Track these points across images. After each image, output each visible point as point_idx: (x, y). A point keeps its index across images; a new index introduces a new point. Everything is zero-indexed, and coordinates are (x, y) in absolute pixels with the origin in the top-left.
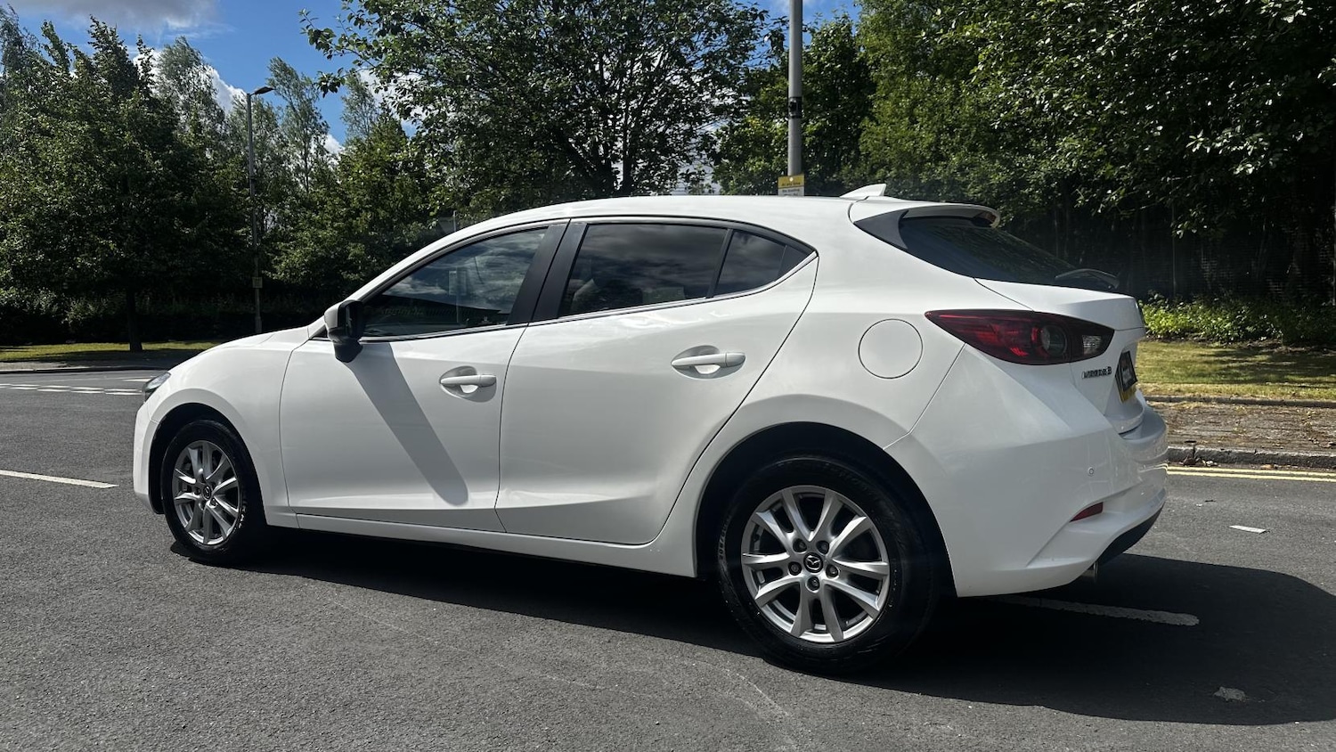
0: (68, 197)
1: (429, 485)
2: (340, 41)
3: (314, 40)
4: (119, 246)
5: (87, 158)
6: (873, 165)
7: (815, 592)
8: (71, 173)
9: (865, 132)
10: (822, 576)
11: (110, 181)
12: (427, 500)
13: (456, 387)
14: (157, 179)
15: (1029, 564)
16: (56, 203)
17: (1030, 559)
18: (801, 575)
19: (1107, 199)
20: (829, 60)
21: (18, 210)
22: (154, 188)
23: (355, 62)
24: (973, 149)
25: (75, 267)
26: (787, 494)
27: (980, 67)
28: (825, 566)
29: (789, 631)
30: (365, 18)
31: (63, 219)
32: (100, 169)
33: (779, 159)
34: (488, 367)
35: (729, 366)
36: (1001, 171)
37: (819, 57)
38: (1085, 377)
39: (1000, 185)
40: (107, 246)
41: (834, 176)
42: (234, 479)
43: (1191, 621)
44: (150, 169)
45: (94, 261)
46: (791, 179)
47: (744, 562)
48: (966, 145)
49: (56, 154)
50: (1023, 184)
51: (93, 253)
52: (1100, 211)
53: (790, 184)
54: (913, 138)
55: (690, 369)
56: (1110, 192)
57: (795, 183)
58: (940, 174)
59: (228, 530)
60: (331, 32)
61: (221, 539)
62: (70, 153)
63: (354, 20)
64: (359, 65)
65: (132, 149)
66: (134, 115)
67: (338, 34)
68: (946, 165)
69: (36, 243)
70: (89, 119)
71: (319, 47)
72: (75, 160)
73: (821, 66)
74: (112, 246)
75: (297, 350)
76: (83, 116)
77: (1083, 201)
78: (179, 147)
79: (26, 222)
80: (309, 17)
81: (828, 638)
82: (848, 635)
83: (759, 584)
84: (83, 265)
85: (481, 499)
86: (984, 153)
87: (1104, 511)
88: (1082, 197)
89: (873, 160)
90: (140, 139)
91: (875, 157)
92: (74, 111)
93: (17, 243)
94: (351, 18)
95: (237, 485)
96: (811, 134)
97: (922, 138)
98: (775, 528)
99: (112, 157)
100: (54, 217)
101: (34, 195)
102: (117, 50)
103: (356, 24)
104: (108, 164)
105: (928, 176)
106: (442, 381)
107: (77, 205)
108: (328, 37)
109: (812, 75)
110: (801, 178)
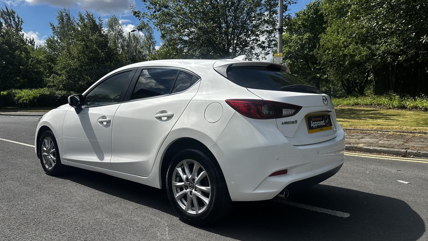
0: (78, 64)
1: (95, 154)
2: (143, 14)
3: (134, 14)
4: (91, 79)
5: (83, 52)
6: (325, 49)
7: (191, 196)
8: (79, 57)
9: (322, 38)
10: (193, 191)
11: (90, 59)
12: (94, 158)
13: (101, 122)
14: (102, 58)
15: (253, 191)
16: (74, 66)
17: (254, 189)
18: (188, 190)
19: (399, 59)
20: (311, 14)
21: (64, 68)
22: (101, 61)
23: (148, 21)
24: (357, 43)
25: (79, 84)
26: (184, 162)
27: (349, 14)
28: (194, 188)
29: (184, 209)
30: (151, 7)
31: (77, 70)
32: (87, 56)
33: (294, 48)
34: (110, 116)
35: (170, 117)
36: (366, 50)
37: (308, 13)
38: (283, 124)
39: (366, 55)
40: (88, 78)
41: (311, 53)
42: (54, 149)
43: (346, 215)
44: (101, 55)
45: (84, 83)
46: (278, 54)
47: (173, 185)
48: (354, 42)
49: (75, 52)
50: (375, 55)
51: (84, 80)
52: (396, 64)
53: (278, 56)
54: (337, 39)
55: (160, 118)
56: (400, 57)
57: (280, 56)
58: (347, 52)
59: (53, 165)
60: (140, 12)
61: (52, 168)
62: (78, 51)
63: (147, 8)
64: (149, 22)
65: (96, 50)
66: (96, 39)
67: (142, 12)
68: (349, 49)
69: (69, 78)
70: (84, 41)
71: (136, 16)
72: (80, 53)
73: (309, 16)
74: (89, 78)
75: (69, 110)
76: (83, 40)
77: (390, 60)
78: (109, 48)
79: (66, 71)
80: (133, 7)
81: (194, 213)
82: (200, 212)
83: (177, 192)
84: (81, 84)
85: (108, 159)
86: (360, 44)
87: (287, 173)
88: (390, 59)
89: (325, 47)
90: (98, 47)
91: (326, 46)
92: (80, 39)
93: (64, 78)
94: (147, 7)
95: (55, 151)
96: (305, 39)
97: (341, 40)
98: (181, 173)
99: (91, 52)
100: (74, 70)
101: (69, 64)
102: (92, 20)
103: (148, 9)
104: (89, 54)
105: (343, 53)
106: (98, 120)
107: (81, 66)
108: (139, 13)
109: (306, 19)
110: (282, 54)
